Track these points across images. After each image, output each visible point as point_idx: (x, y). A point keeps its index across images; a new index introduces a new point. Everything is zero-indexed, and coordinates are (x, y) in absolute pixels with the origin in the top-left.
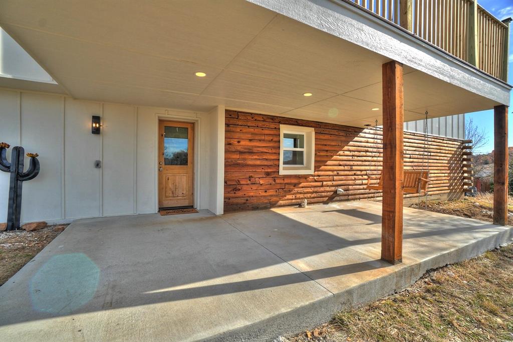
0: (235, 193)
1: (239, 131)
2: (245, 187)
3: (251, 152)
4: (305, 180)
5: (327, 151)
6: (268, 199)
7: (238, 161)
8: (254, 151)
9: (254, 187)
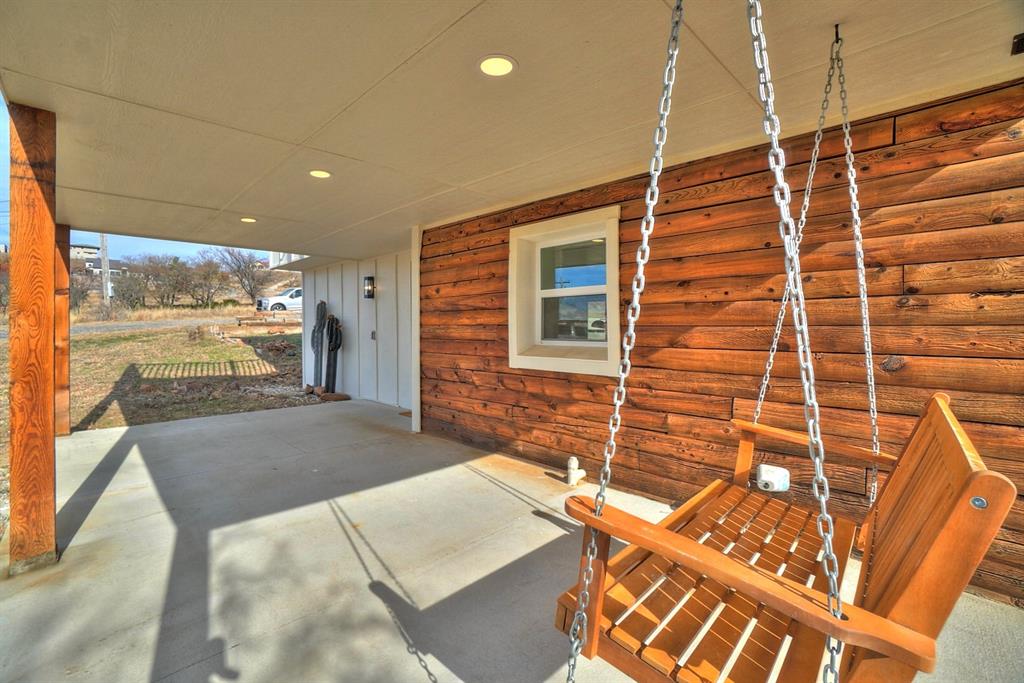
0: (436, 396)
1: (438, 267)
2: (449, 387)
3: (456, 311)
4: (587, 394)
5: (684, 284)
6: (491, 427)
7: (438, 331)
8: (462, 308)
9: (464, 390)
